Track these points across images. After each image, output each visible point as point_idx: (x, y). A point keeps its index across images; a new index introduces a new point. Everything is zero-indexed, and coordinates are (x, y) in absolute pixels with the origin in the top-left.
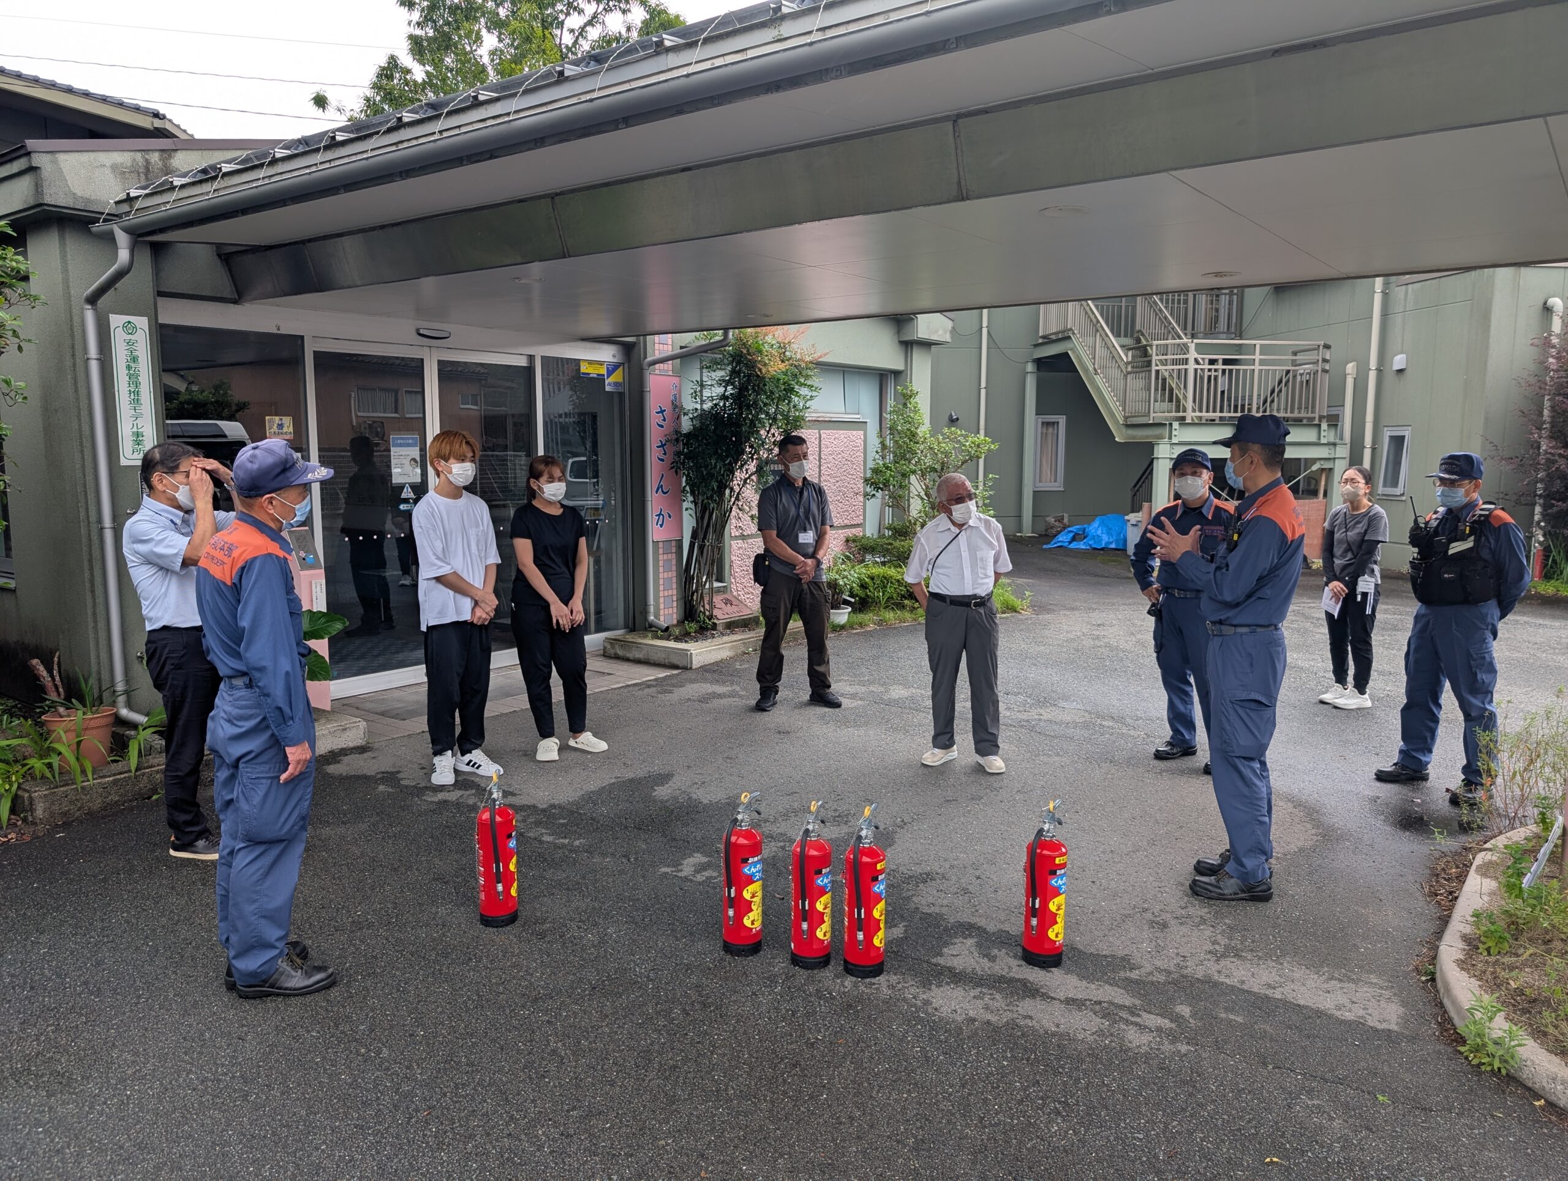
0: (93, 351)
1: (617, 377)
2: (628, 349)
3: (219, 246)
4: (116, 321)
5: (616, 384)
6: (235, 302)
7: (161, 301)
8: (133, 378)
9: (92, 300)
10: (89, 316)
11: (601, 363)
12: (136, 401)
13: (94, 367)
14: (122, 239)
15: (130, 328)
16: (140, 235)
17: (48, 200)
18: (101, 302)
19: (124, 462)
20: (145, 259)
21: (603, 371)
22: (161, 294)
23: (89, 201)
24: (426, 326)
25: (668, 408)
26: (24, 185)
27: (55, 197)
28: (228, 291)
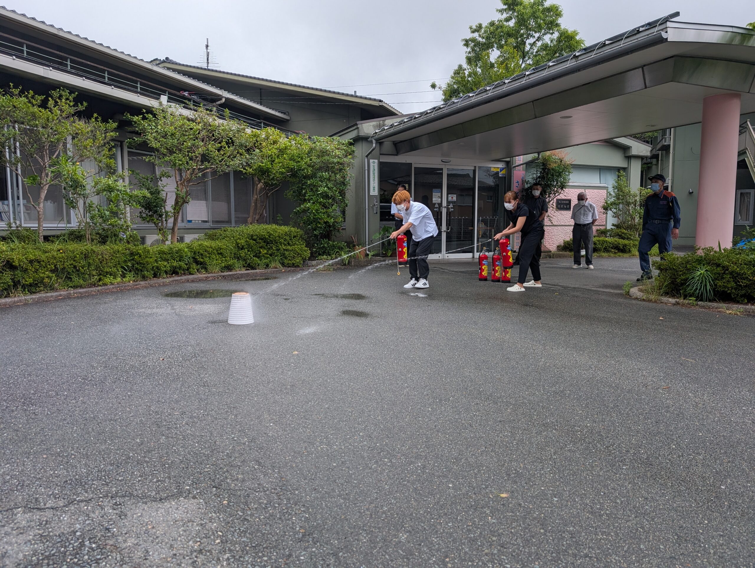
0: (366, 168)
1: (504, 172)
2: (508, 163)
3: (394, 142)
4: (371, 161)
5: (503, 174)
6: (397, 155)
7: (381, 156)
8: (374, 174)
9: (367, 156)
10: (366, 160)
11: (498, 168)
12: (374, 180)
13: (366, 171)
14: (374, 141)
15: (374, 162)
16: (377, 140)
17: (360, 134)
18: (369, 157)
19: (371, 194)
20: (378, 145)
21: (499, 170)
22: (381, 154)
23: (368, 134)
24: (444, 159)
25: (520, 181)
26: (356, 131)
27: (362, 134)
28: (396, 153)
